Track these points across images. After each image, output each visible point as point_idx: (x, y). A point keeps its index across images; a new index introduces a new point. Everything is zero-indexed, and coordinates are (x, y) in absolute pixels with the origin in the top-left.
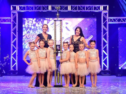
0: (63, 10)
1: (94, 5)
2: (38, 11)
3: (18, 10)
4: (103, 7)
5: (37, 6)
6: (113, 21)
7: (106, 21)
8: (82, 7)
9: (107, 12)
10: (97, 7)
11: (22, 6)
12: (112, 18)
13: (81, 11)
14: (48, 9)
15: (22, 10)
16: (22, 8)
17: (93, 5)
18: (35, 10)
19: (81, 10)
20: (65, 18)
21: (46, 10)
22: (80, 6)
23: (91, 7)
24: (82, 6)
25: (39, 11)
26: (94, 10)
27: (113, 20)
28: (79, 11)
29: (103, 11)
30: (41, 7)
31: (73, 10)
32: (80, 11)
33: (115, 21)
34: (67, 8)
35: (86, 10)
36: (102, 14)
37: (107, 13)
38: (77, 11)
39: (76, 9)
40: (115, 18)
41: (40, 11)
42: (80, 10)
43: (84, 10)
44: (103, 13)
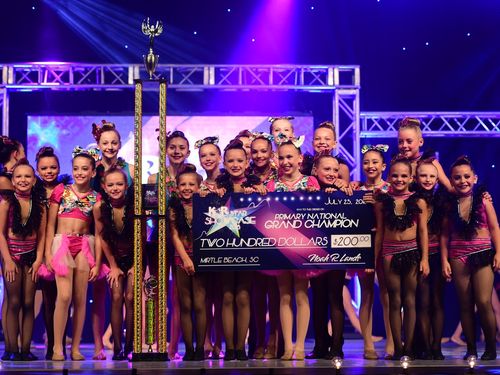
0: (186, 82)
1: (305, 67)
2: (86, 89)
3: (8, 84)
4: (340, 73)
5: (81, 67)
6: (376, 129)
7: (352, 130)
8: (257, 73)
9: (356, 92)
10: (316, 74)
11: (26, 67)
12: (374, 116)
13: (256, 90)
14: (125, 78)
15: (25, 82)
16: (25, 76)
17: (299, 67)
18: (75, 82)
19: (254, 84)
20: (191, 115)
21: (120, 83)
22: (251, 69)
23: (294, 74)
24: (260, 70)
25: (92, 89)
26: (306, 83)
27: (376, 123)
28: (247, 88)
29: (339, 89)
30: (100, 72)
31: (225, 83)
32: (251, 90)
33: (385, 127)
34: (198, 77)
35: (276, 87)
36: (337, 101)
37: (353, 96)
38: (239, 90)
39: (234, 79)
40: (385, 115)
41: (96, 87)
42: (249, 83)
43: (267, 83)
44: (340, 96)
